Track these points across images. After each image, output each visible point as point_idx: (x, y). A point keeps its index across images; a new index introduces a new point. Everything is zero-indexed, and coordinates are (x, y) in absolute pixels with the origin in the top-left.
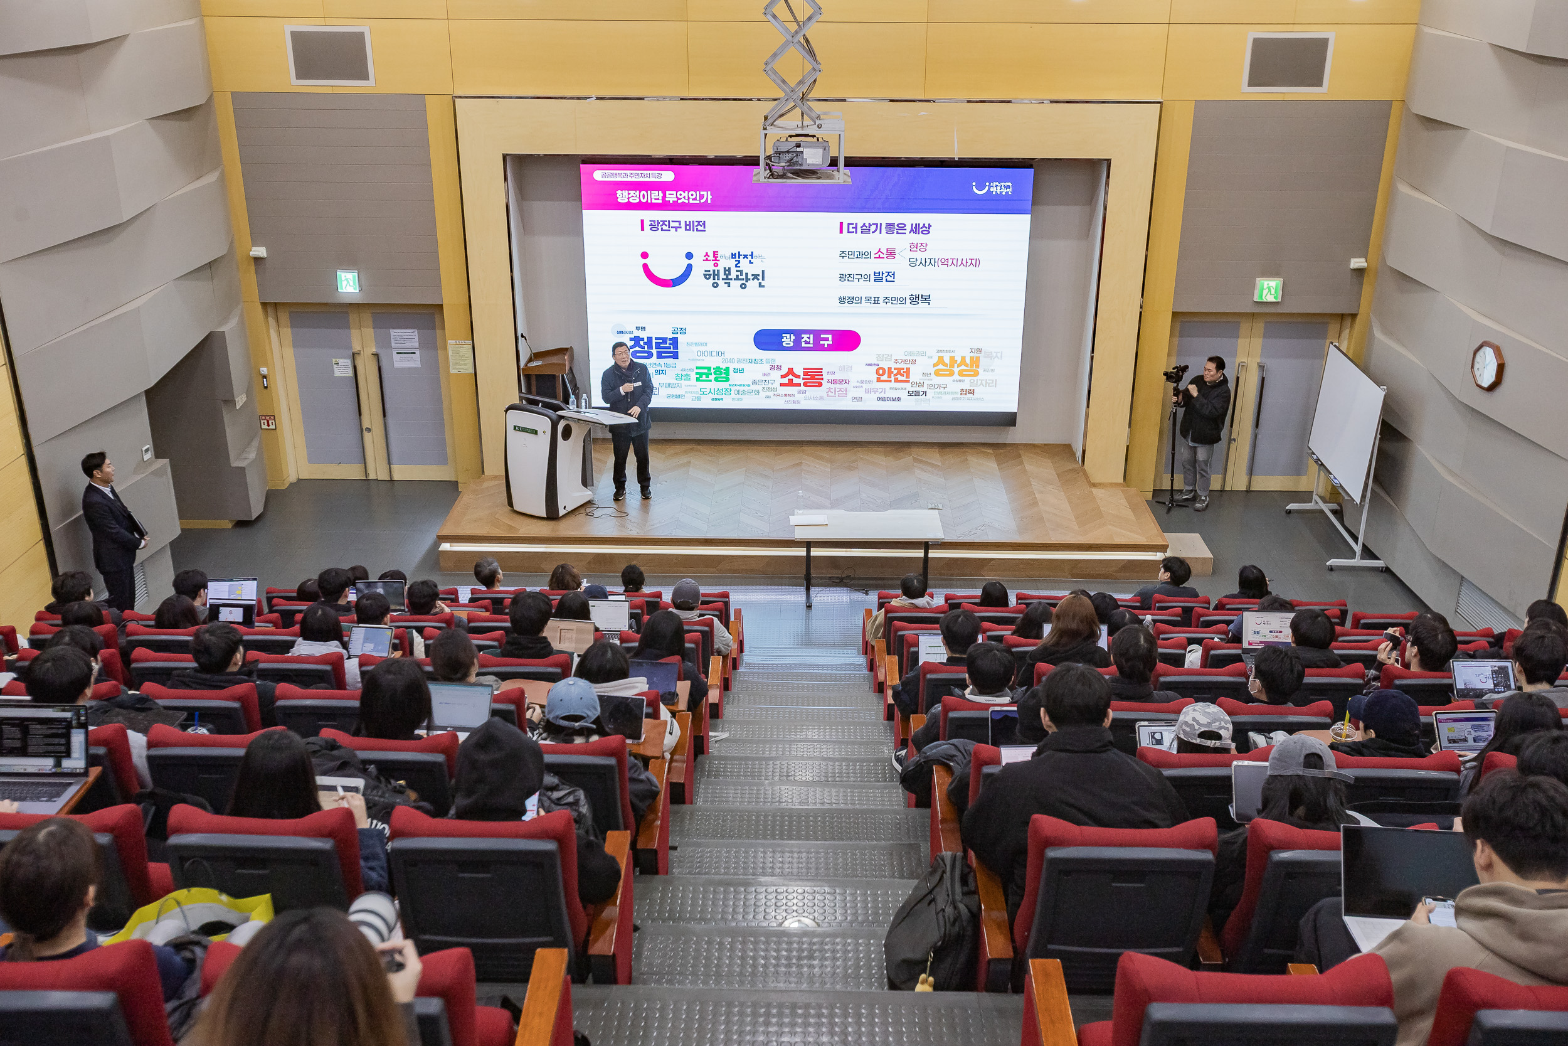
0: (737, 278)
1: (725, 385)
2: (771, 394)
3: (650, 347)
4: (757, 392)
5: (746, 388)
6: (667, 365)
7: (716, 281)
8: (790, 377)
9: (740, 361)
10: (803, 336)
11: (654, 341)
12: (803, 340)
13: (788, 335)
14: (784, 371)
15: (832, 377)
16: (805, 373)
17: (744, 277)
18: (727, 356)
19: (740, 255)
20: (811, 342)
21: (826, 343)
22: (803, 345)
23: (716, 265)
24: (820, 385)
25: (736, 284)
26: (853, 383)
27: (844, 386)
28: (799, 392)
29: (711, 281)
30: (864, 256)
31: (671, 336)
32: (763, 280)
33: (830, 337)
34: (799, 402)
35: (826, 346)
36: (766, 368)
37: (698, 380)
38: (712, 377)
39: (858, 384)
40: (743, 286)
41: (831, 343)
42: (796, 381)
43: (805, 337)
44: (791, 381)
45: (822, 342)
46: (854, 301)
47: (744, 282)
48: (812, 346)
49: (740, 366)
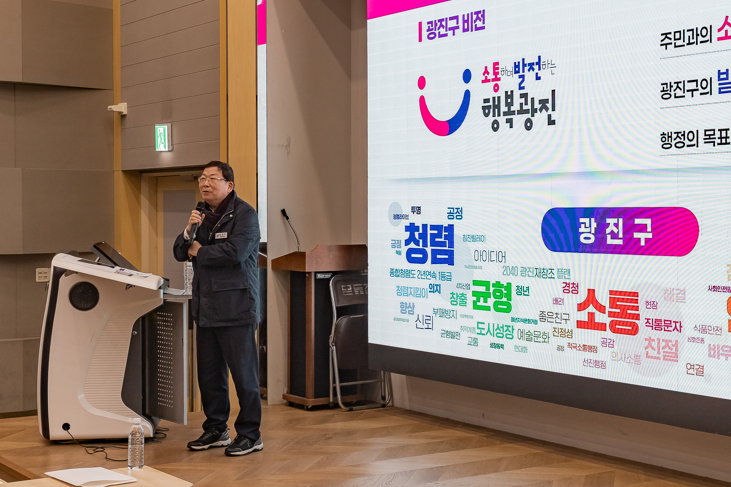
0: (522, 111)
1: (504, 319)
2: (564, 342)
3: (425, 244)
4: (545, 337)
5: (531, 327)
6: (443, 276)
7: (496, 118)
8: (591, 309)
9: (525, 271)
10: (608, 221)
11: (429, 232)
12: (608, 231)
13: (586, 220)
14: (582, 296)
15: (653, 315)
16: (613, 303)
17: (529, 107)
18: (510, 261)
19: (524, 65)
20: (621, 235)
21: (642, 236)
22: (610, 241)
23: (496, 88)
24: (634, 331)
25: (519, 120)
26: (688, 330)
27: (673, 336)
28: (605, 343)
29: (491, 119)
30: (700, 39)
31: (446, 223)
32: (553, 110)
33: (648, 222)
34: (600, 364)
35: (643, 243)
36: (556, 286)
37: (476, 307)
38: (491, 301)
39: (697, 334)
40: (529, 125)
41: (650, 236)
42: (601, 318)
43: (611, 221)
44: (591, 315)
45: (636, 235)
46: (687, 142)
47: (529, 116)
48: (620, 242)
49: (524, 282)
